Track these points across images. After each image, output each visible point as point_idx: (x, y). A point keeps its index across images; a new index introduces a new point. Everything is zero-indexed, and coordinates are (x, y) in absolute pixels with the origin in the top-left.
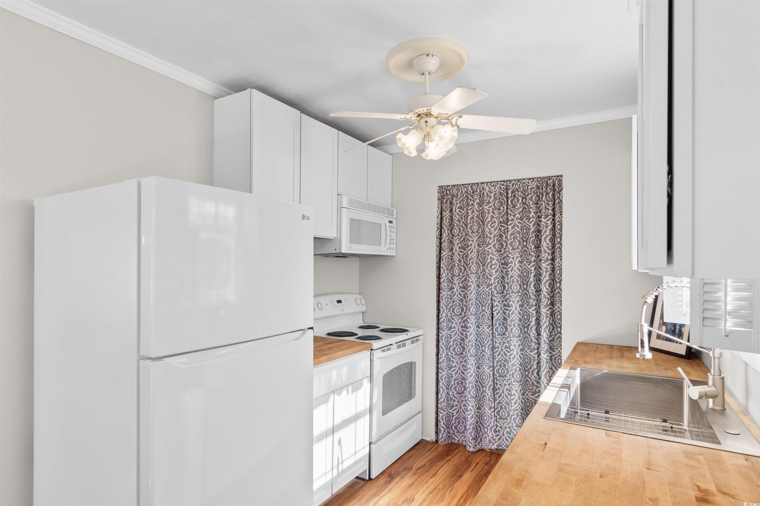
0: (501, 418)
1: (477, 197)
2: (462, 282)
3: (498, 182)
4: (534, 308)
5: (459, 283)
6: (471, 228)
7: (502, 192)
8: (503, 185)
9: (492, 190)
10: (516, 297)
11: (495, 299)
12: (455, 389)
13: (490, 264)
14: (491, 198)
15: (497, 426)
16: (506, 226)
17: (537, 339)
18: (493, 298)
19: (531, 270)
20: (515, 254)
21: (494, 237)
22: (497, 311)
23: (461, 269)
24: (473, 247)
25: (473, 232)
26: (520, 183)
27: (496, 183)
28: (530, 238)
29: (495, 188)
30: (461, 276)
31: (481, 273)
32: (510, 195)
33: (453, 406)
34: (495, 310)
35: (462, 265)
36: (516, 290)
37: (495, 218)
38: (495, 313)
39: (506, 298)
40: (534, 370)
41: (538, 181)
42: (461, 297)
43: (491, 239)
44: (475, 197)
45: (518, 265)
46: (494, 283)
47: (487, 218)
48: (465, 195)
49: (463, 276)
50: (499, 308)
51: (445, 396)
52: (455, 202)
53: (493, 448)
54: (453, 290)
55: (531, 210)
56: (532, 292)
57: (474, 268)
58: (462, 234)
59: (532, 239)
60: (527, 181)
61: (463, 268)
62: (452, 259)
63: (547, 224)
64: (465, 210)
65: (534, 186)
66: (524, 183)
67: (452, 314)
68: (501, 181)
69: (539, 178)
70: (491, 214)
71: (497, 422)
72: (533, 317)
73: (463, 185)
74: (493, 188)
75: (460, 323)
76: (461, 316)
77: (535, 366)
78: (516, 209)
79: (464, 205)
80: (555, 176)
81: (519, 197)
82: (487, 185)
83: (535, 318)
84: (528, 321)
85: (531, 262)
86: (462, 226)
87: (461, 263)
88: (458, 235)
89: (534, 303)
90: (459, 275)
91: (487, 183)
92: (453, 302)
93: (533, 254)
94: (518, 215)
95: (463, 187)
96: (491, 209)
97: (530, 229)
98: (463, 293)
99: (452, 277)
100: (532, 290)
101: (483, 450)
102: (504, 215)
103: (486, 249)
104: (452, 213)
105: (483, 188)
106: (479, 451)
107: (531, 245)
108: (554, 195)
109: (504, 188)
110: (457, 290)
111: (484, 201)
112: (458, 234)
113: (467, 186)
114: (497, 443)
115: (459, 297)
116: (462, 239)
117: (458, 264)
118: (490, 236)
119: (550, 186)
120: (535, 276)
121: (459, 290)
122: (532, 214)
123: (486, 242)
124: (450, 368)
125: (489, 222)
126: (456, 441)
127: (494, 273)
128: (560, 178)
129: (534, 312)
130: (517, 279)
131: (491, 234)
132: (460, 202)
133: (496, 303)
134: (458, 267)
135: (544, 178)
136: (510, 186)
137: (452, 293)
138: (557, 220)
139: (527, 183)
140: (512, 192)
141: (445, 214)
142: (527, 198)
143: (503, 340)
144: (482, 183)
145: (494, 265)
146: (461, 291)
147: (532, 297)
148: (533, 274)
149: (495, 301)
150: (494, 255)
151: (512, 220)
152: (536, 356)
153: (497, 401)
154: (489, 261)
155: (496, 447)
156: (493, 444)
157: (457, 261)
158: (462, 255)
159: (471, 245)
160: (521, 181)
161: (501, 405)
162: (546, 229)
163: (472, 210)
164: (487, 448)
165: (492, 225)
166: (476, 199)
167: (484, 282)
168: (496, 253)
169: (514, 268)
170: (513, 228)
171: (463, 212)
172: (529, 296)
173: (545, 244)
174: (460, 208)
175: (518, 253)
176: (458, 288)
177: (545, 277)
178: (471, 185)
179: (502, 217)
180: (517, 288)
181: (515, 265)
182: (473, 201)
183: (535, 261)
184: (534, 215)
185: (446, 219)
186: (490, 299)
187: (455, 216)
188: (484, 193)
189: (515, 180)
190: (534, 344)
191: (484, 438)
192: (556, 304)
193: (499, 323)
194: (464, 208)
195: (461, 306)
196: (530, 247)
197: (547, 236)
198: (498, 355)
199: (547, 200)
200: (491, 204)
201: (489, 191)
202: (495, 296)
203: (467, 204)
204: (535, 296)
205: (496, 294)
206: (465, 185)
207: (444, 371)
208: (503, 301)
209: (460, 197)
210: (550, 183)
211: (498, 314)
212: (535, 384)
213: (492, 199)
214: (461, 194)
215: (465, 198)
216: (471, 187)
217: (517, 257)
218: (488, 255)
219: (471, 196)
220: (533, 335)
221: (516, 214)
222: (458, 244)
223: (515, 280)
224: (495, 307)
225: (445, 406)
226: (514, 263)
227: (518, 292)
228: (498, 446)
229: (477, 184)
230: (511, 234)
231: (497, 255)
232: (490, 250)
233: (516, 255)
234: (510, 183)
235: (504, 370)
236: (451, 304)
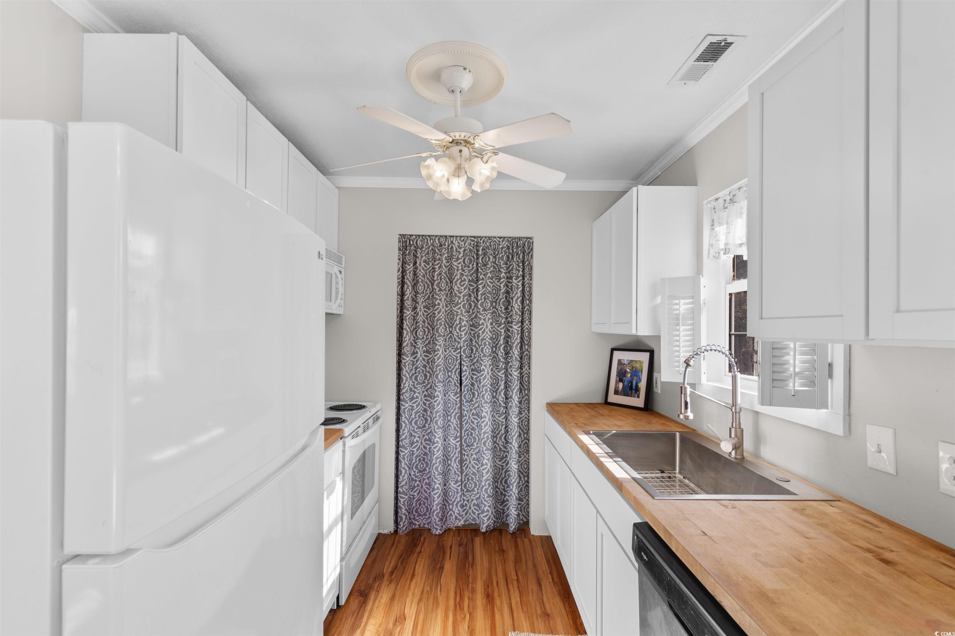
0: (468, 491)
1: (445, 251)
2: (425, 346)
3: (467, 237)
4: (503, 371)
5: (423, 347)
6: (438, 285)
7: (472, 248)
8: (473, 241)
9: (462, 245)
10: (488, 361)
11: (464, 363)
12: (416, 468)
13: (459, 326)
14: (460, 253)
15: (464, 500)
16: (475, 286)
17: (505, 403)
18: (462, 363)
19: (501, 332)
20: (487, 315)
21: (464, 296)
22: (466, 377)
23: (425, 331)
24: (441, 307)
25: (440, 290)
26: (490, 241)
27: (466, 238)
28: (501, 300)
29: (465, 244)
30: (425, 339)
31: (447, 336)
32: (480, 253)
33: (414, 487)
34: (464, 376)
35: (426, 326)
36: (488, 353)
37: (465, 275)
38: (463, 379)
39: (473, 362)
40: (502, 435)
41: (508, 241)
42: (424, 363)
43: (460, 298)
44: (443, 251)
45: (489, 327)
46: (464, 346)
47: (456, 275)
48: (430, 248)
49: (427, 339)
50: (468, 373)
51: (408, 478)
52: (419, 254)
53: (459, 524)
54: (416, 355)
55: (502, 270)
56: (501, 355)
57: (441, 330)
58: (426, 291)
59: (502, 300)
60: (498, 239)
61: (427, 330)
62: (414, 320)
63: (518, 285)
64: (431, 264)
65: (505, 245)
66: (495, 241)
67: (414, 383)
68: (472, 237)
69: (510, 238)
70: (460, 271)
71: (465, 496)
72: (502, 380)
73: (429, 236)
74: (463, 243)
75: (423, 392)
76: (425, 384)
77: (503, 432)
78: (487, 268)
79: (429, 259)
80: (525, 238)
81: (490, 256)
82: (456, 240)
83: (504, 382)
84: (497, 385)
85: (500, 324)
86: (426, 283)
87: (425, 325)
88: (423, 293)
89: (503, 367)
90: (423, 338)
91: (456, 237)
92: (416, 368)
93: (503, 315)
94: (489, 275)
95: (429, 239)
96: (460, 266)
97: (500, 290)
98: (426, 358)
99: (414, 341)
100: (501, 353)
101: (449, 529)
102: (473, 274)
103: (455, 309)
104: (415, 267)
105: (452, 242)
106: (445, 531)
107: (502, 306)
108: (524, 257)
109: (474, 244)
110: (421, 355)
111: (453, 256)
112: (423, 291)
113: (434, 237)
114: (464, 519)
115: (422, 363)
116: (426, 297)
117: (423, 326)
118: (460, 295)
119: (520, 247)
120: (504, 338)
121: (423, 355)
122: (503, 274)
123: (454, 301)
124: (412, 444)
125: (458, 280)
126: (417, 526)
127: (464, 335)
128: (529, 240)
129: (503, 376)
130: (489, 342)
131: (461, 293)
132: (425, 255)
133: (465, 368)
134: (423, 328)
135: (515, 238)
136: (481, 243)
137: (414, 358)
138: (527, 282)
139: (498, 242)
140: (483, 250)
141: (409, 267)
142: (497, 257)
143: (471, 407)
144: (451, 237)
145: (463, 326)
146: (424, 355)
147: (502, 360)
148: (503, 337)
149: (464, 366)
150: (463, 316)
151: (483, 279)
152: (504, 420)
153: (464, 474)
154: (458, 322)
155: (463, 523)
156: (460, 520)
157: (421, 322)
158: (427, 315)
159: (439, 304)
160: (492, 238)
161: (468, 476)
162: (517, 290)
163: (439, 265)
164: (453, 526)
165: (462, 284)
166: (444, 254)
167: (450, 345)
168: (466, 314)
169: (486, 330)
170: (483, 287)
171: (428, 267)
172: (498, 359)
173: (516, 306)
174: (425, 261)
175: (490, 314)
176: (422, 353)
177: (517, 339)
178: (438, 237)
179: (471, 275)
180: (489, 351)
181: (487, 327)
182: (441, 255)
183: (504, 323)
184: (504, 275)
185: (410, 273)
186: (459, 363)
187: (420, 270)
188: (452, 247)
189: (486, 237)
190: (502, 408)
191: (449, 516)
192: (524, 366)
193: (468, 389)
194: (430, 263)
195: (424, 373)
196: (499, 309)
197: (518, 298)
198: (466, 424)
199: (518, 262)
200: (460, 261)
201: (459, 246)
202: (464, 361)
203: (432, 258)
204: (504, 358)
205: (465, 358)
206: (432, 236)
207: (407, 449)
208: (471, 366)
209: (425, 250)
210: (520, 244)
211: (466, 379)
212: (503, 449)
213: (462, 255)
214: (426, 246)
215: (431, 251)
216: (439, 239)
217: (489, 319)
218: (457, 315)
219: (438, 250)
220: (502, 400)
221: (487, 273)
222: (423, 302)
223: (487, 343)
224: (464, 372)
225: (407, 490)
226: (485, 325)
227: (490, 355)
228: (465, 521)
229: (446, 236)
230: (482, 295)
231: (467, 316)
232: (459, 311)
233: (488, 316)
234: (481, 240)
235: (471, 439)
236: (413, 371)
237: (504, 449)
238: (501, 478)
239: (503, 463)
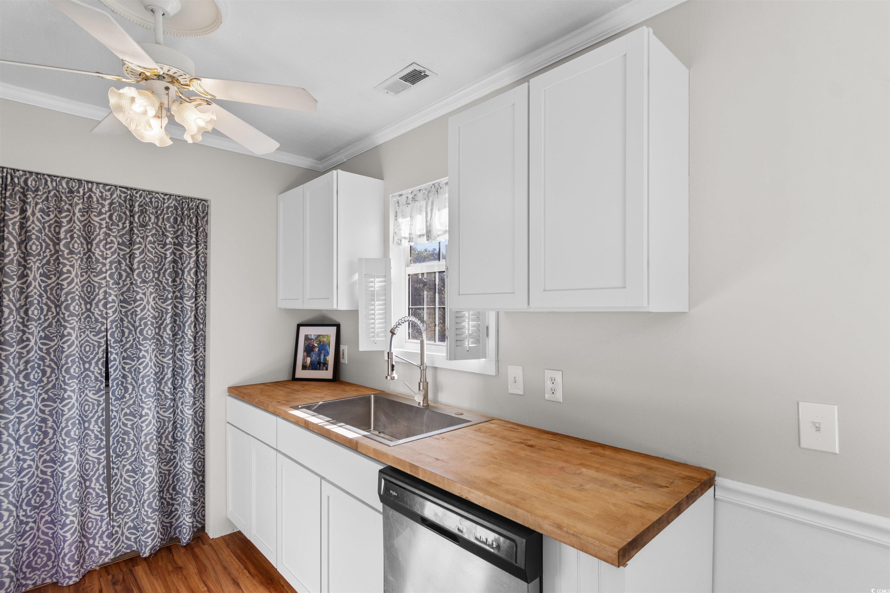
0: (119, 513)
1: (79, 200)
2: (43, 330)
3: (116, 186)
4: (170, 356)
5: (39, 332)
6: (67, 245)
7: (122, 202)
8: (125, 193)
9: (106, 195)
10: (150, 345)
11: (112, 350)
12: (28, 504)
13: (103, 302)
14: (103, 206)
15: (113, 527)
16: (128, 250)
17: (172, 395)
18: (109, 349)
19: (167, 309)
20: (148, 288)
21: (111, 263)
22: (114, 368)
23: (42, 309)
25: (71, 252)
26: (151, 196)
27: (113, 188)
28: (166, 270)
29: (112, 195)
30: (43, 320)
31: (82, 315)
32: (136, 209)
33: (25, 532)
34: (112, 367)
35: (44, 302)
36: (150, 336)
37: (113, 236)
38: (111, 370)
39: (125, 348)
40: (169, 433)
41: (176, 200)
42: (41, 354)
43: (104, 265)
44: (75, 200)
45: (152, 303)
46: (111, 328)
47: (98, 234)
48: (52, 194)
49: (46, 320)
50: (117, 363)
51: (14, 522)
52: (31, 199)
53: (107, 560)
54: (25, 343)
55: (168, 234)
56: (167, 336)
57: (74, 308)
58: (44, 252)
59: (168, 271)
60: (162, 196)
61: (45, 308)
62: (21, 293)
63: (190, 254)
64: (52, 216)
65: (172, 205)
66: (157, 198)
67: (23, 383)
68: (122, 187)
69: (179, 197)
70: (104, 230)
71: (114, 520)
72: (168, 368)
73: (49, 176)
74: (108, 194)
75: (40, 395)
76: (42, 384)
77: (170, 429)
78: (147, 229)
79: (48, 208)
80: (198, 200)
81: (151, 215)
82: (98, 187)
83: (171, 369)
84: (162, 374)
85: (166, 300)
86: (44, 241)
87: (42, 300)
88: (39, 254)
89: (171, 351)
90: (40, 319)
91: (98, 184)
92: (27, 362)
93: (170, 289)
94: (150, 238)
95: (49, 179)
96: (104, 222)
97: (166, 258)
98: (45, 348)
99: (23, 323)
100: (168, 334)
101: (89, 572)
102: (124, 235)
103: (96, 279)
104: (23, 216)
105: (90, 190)
106: (84, 576)
107: (168, 278)
108: (197, 222)
109: (125, 197)
110: (36, 343)
111: (93, 208)
112: (39, 252)
113: (58, 179)
114: (114, 551)
115: (38, 354)
116: (44, 261)
117: (39, 301)
118: (104, 261)
119: (193, 209)
120: (171, 317)
121: (39, 342)
122: (170, 239)
123: (96, 269)
124: (20, 472)
125: (101, 241)
126: (31, 587)
127: (111, 314)
128: (204, 202)
129: (171, 362)
130: (151, 321)
131: (106, 259)
132: (42, 202)
133: (114, 355)
134: (39, 305)
135: (185, 198)
136: (136, 197)
137: (23, 348)
138: (201, 251)
139: (161, 199)
140: (140, 206)
141: (11, 216)
142: (161, 217)
143: (122, 406)
144: (88, 182)
145: (110, 302)
146: (41, 343)
147: (168, 343)
148: (170, 315)
149: (112, 353)
150: (110, 288)
151: (140, 243)
152: (172, 415)
153: (113, 493)
154: (101, 296)
155: (114, 557)
156: (107, 555)
157: (36, 296)
158: (45, 287)
159: (69, 272)
160: (154, 194)
161: (118, 495)
162: (190, 260)
163: (68, 219)
164: (97, 566)
165: (108, 246)
166: (77, 204)
167: (88, 327)
168: (114, 286)
170: (141, 253)
171: (47, 219)
172: (162, 342)
173: (189, 278)
174: (42, 210)
175: (152, 287)
176: (38, 340)
177: (190, 317)
178: (66, 180)
179: (121, 236)
180: (152, 333)
181: (148, 303)
182: (71, 205)
183: (172, 299)
184: (171, 240)
185: (14, 224)
186: (103, 351)
187: (33, 222)
188: (90, 197)
189: (144, 191)
190: (169, 401)
191: (89, 555)
192: (199, 349)
193: (117, 384)
194: (50, 213)
195: (42, 368)
196: (164, 280)
197: (191, 269)
198: (115, 428)
199: (190, 226)
200: (104, 216)
201: (101, 197)
202: (111, 347)
203: (55, 207)
204: (171, 341)
205: (114, 343)
206: (55, 176)
207: (12, 481)
208: (122, 353)
209: (43, 194)
210: (192, 205)
211: (115, 371)
212: (170, 450)
213: (107, 208)
214: (44, 188)
215: (52, 197)
216: (67, 183)
217: (151, 293)
218: (100, 288)
219: (67, 197)
220: (169, 391)
221: (147, 237)
222: (38, 268)
223: (149, 323)
224: (111, 361)
225: (12, 539)
227: (153, 338)
228: (115, 554)
229: (80, 181)
230: (139, 262)
231: (116, 289)
232: (103, 282)
233: (150, 289)
234: (136, 193)
235: (123, 447)
236: (22, 367)
237: (172, 450)
238: (168, 485)
239: (170, 467)
